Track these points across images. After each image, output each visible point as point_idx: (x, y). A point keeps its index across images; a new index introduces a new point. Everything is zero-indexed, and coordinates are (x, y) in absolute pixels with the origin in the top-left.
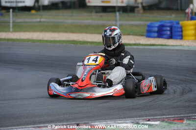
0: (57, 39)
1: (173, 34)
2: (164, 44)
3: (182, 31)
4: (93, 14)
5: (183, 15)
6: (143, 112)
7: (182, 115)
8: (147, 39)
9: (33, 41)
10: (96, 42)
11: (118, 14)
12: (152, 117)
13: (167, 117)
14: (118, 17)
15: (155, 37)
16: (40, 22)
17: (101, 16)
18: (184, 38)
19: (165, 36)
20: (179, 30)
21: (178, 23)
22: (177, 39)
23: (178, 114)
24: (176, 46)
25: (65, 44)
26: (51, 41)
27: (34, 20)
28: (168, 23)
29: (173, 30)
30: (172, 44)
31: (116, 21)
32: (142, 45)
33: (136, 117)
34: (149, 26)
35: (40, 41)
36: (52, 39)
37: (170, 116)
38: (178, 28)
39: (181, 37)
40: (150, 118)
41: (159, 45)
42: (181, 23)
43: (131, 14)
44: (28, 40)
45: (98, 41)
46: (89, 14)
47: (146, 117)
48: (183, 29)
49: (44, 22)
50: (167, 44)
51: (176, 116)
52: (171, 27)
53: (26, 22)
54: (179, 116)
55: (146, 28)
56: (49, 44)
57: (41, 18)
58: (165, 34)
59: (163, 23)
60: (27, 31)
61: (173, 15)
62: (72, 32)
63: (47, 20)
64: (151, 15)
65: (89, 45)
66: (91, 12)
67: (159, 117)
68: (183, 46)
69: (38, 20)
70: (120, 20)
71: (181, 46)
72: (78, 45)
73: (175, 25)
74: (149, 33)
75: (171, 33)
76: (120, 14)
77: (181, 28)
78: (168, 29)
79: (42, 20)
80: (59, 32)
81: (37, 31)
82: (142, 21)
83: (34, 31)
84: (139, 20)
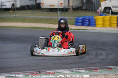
0: (25, 26)
1: (90, 23)
2: (85, 29)
3: (95, 22)
4: (45, 12)
5: (95, 13)
6: (75, 66)
7: (97, 67)
8: (76, 26)
9: (12, 27)
10: (47, 28)
11: (59, 12)
12: (80, 68)
13: (89, 68)
14: (59, 14)
15: (80, 25)
16: (15, 17)
17: (49, 14)
18: (96, 26)
19: (86, 25)
20: (94, 21)
21: (93, 18)
22: (92, 26)
23: (94, 67)
24: (92, 30)
25: (29, 29)
26: (22, 27)
27: (12, 16)
28: (87, 17)
29: (90, 21)
30: (90, 29)
31: (58, 16)
32: (73, 29)
33: (71, 68)
34: (76, 19)
35: (16, 27)
36: (22, 26)
37: (90, 68)
38: (93, 20)
39: (94, 25)
40: (79, 68)
41: (82, 29)
42: (94, 17)
43: (66, 13)
44: (9, 27)
45: (48, 27)
46: (43, 13)
47: (77, 68)
48: (96, 20)
49: (17, 17)
50: (87, 29)
51: (93, 68)
52: (89, 20)
53: (7, 17)
54: (95, 67)
55: (75, 20)
56: (21, 29)
57: (15, 15)
58: (86, 24)
59: (84, 17)
60: (8, 22)
61: (90, 13)
62: (33, 22)
63: (19, 16)
64: (78, 13)
65: (43, 29)
66: (44, 11)
67: (84, 68)
68: (96, 30)
69: (14, 16)
70: (60, 16)
71: (95, 30)
72: (37, 29)
73: (91, 18)
74: (77, 23)
75: (89, 23)
76: (60, 12)
77: (95, 20)
78: (88, 20)
79: (16, 16)
80: (26, 22)
81: (14, 22)
82: (73, 16)
83: (12, 22)
84: (71, 16)
